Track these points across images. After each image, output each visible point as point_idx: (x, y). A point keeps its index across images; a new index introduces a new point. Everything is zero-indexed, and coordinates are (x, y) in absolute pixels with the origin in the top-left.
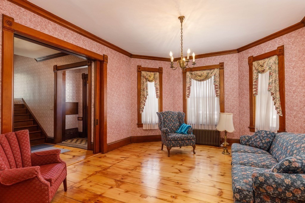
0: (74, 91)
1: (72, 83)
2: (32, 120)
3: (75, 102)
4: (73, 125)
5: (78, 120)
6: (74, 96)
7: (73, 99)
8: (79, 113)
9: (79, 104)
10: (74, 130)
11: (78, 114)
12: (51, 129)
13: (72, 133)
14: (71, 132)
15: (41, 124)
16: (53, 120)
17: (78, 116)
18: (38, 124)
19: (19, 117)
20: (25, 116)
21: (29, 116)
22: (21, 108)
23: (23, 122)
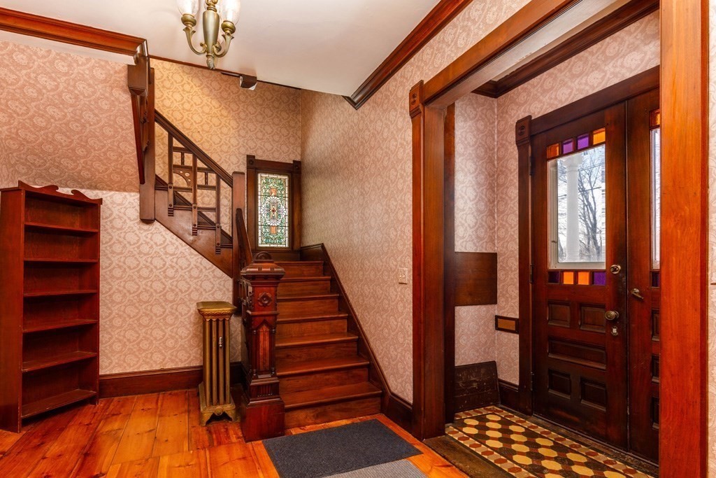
0: (482, 206)
1: (472, 170)
2: (342, 318)
3: (484, 251)
4: (477, 351)
5: (497, 328)
6: (483, 226)
7: (478, 237)
8: (500, 300)
9: (500, 259)
10: (483, 371)
11: (495, 303)
12: (400, 365)
13: (475, 385)
14: (473, 379)
15: (368, 336)
16: (411, 332)
17: (497, 313)
18: (359, 335)
19: (312, 303)
20: (328, 301)
21: (337, 301)
22: (319, 276)
23: (320, 323)
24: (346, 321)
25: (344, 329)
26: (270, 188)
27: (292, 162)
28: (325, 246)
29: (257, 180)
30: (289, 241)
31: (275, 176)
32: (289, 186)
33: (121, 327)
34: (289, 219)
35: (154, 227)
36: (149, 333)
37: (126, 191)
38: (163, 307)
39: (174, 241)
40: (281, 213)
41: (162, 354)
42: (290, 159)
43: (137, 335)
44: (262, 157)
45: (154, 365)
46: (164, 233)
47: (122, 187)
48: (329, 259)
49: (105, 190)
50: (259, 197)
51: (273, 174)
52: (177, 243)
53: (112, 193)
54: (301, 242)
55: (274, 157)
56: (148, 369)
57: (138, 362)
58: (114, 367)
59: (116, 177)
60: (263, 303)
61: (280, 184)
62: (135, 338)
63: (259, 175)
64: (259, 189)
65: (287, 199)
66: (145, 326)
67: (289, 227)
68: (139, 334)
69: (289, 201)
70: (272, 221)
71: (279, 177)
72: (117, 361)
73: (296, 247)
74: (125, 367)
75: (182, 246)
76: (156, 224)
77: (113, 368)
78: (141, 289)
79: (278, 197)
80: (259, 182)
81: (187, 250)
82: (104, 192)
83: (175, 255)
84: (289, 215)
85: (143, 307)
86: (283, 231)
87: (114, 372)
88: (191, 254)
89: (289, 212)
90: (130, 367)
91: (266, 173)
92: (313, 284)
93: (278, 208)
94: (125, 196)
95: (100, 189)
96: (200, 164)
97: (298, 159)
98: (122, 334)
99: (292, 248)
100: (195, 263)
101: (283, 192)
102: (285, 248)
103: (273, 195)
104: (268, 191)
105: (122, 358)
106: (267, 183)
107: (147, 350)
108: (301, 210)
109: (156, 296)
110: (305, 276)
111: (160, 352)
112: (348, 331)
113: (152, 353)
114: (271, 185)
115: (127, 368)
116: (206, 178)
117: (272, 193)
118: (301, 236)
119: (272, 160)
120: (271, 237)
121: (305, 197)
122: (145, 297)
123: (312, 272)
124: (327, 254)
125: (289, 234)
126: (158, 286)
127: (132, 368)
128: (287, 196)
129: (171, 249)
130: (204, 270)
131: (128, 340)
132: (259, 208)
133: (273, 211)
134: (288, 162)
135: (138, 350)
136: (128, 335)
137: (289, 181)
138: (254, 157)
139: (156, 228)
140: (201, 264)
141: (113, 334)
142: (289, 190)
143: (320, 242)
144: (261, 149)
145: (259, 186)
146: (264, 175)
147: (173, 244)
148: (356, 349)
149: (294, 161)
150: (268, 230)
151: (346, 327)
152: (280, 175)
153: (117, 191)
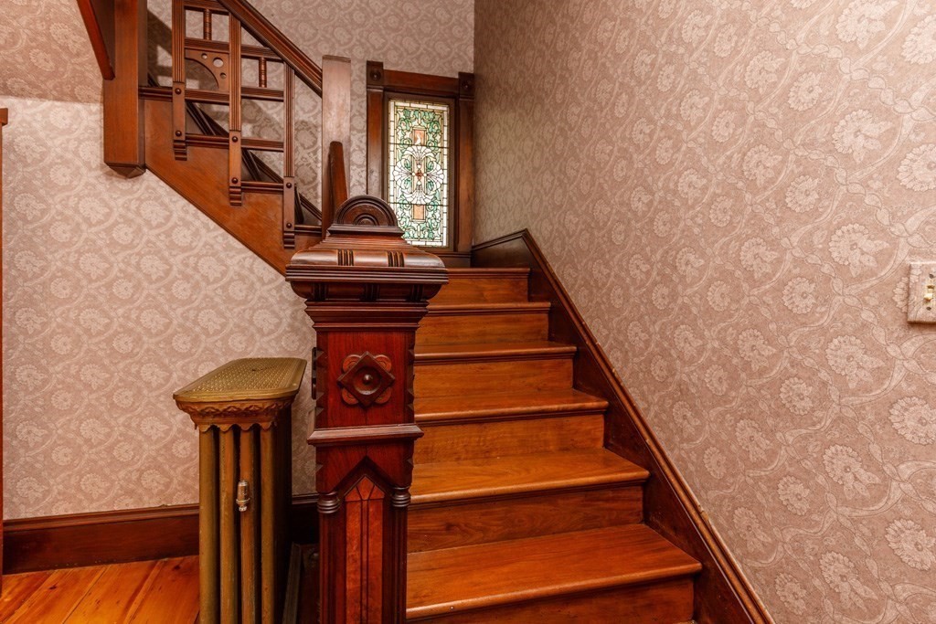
2: (592, 411)
19: (505, 367)
20: (547, 363)
21: (569, 364)
22: (519, 301)
23: (532, 423)
24: (600, 419)
25: (595, 440)
26: (413, 130)
27: (457, 77)
28: (534, 234)
29: (388, 114)
30: (449, 234)
31: (422, 106)
32: (449, 126)
33: (71, 410)
34: (449, 191)
35: (144, 185)
36: (134, 425)
37: (79, 101)
38: (164, 367)
39: (189, 218)
40: (433, 179)
41: (164, 473)
42: (452, 71)
43: (107, 430)
44: (397, 64)
45: (146, 498)
46: (167, 200)
47: (66, 90)
48: (545, 262)
49: (30, 95)
50: (392, 147)
51: (419, 101)
52: (197, 223)
53: (47, 104)
54: (473, 233)
55: (420, 66)
56: (132, 507)
57: (108, 490)
58: (56, 501)
59: (44, 62)
60: (358, 396)
61: (432, 121)
62: (101, 437)
63: (392, 104)
64: (392, 132)
65: (446, 151)
66: (125, 411)
67: (448, 206)
68: (112, 428)
69: (449, 156)
70: (416, 194)
71: (431, 107)
72: (61, 487)
73: (464, 246)
74: (81, 501)
75: (209, 230)
76: (148, 176)
77: (53, 504)
78: (115, 326)
79: (428, 147)
80: (392, 117)
81: (220, 239)
82: (29, 102)
83: (193, 249)
84: (449, 184)
85: (121, 366)
86: (437, 215)
87: (54, 513)
88: (228, 248)
89: (449, 176)
90: (92, 501)
91: (404, 100)
92: (508, 321)
93: (428, 169)
94: (78, 111)
95: (17, 95)
96: (247, 39)
97: (470, 69)
98: (73, 427)
99: (455, 249)
100: (237, 268)
101: (438, 138)
102: (441, 248)
103: (418, 142)
104: (408, 135)
105: (73, 481)
106: (408, 119)
107: (128, 464)
108: (475, 172)
109: (149, 342)
110: (485, 301)
111: (159, 468)
112: (606, 445)
113: (141, 472)
114: (415, 123)
115: (85, 503)
116: (262, 73)
117: (416, 139)
118: (474, 224)
119: (417, 71)
120: (414, 225)
121: (483, 142)
122: (124, 344)
123: (501, 292)
124: (538, 251)
125: (448, 220)
126: (151, 319)
127: (95, 505)
128: (445, 145)
129: (182, 236)
130: (258, 285)
131: (87, 441)
132: (392, 168)
133: (419, 174)
134: (448, 75)
135: (109, 465)
136: (85, 429)
137: (450, 116)
138: (381, 65)
139: (148, 188)
140: (251, 270)
141: (52, 426)
142: (449, 134)
143: (519, 229)
144: (396, 49)
145: (392, 125)
146: (400, 104)
147: (187, 224)
148: (640, 505)
149: (460, 74)
150: (407, 213)
151: (600, 433)
152: (433, 103)
153: (57, 99)
